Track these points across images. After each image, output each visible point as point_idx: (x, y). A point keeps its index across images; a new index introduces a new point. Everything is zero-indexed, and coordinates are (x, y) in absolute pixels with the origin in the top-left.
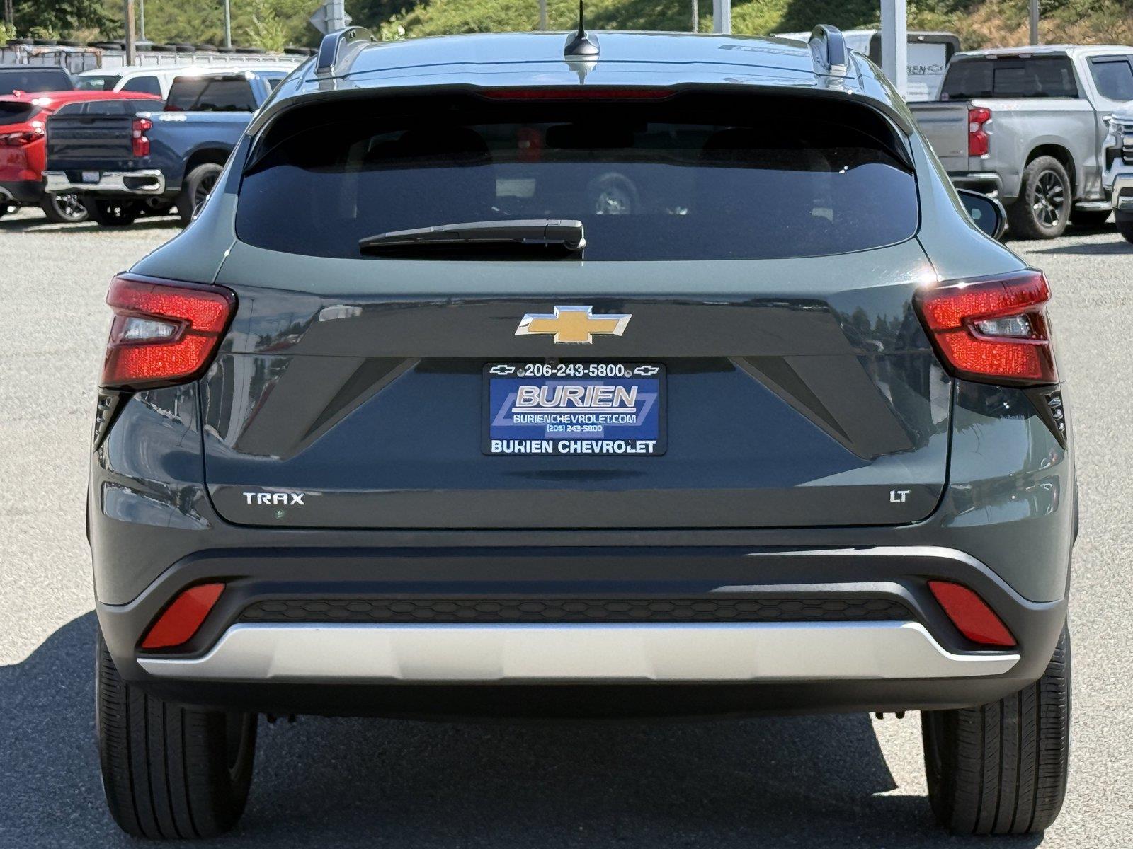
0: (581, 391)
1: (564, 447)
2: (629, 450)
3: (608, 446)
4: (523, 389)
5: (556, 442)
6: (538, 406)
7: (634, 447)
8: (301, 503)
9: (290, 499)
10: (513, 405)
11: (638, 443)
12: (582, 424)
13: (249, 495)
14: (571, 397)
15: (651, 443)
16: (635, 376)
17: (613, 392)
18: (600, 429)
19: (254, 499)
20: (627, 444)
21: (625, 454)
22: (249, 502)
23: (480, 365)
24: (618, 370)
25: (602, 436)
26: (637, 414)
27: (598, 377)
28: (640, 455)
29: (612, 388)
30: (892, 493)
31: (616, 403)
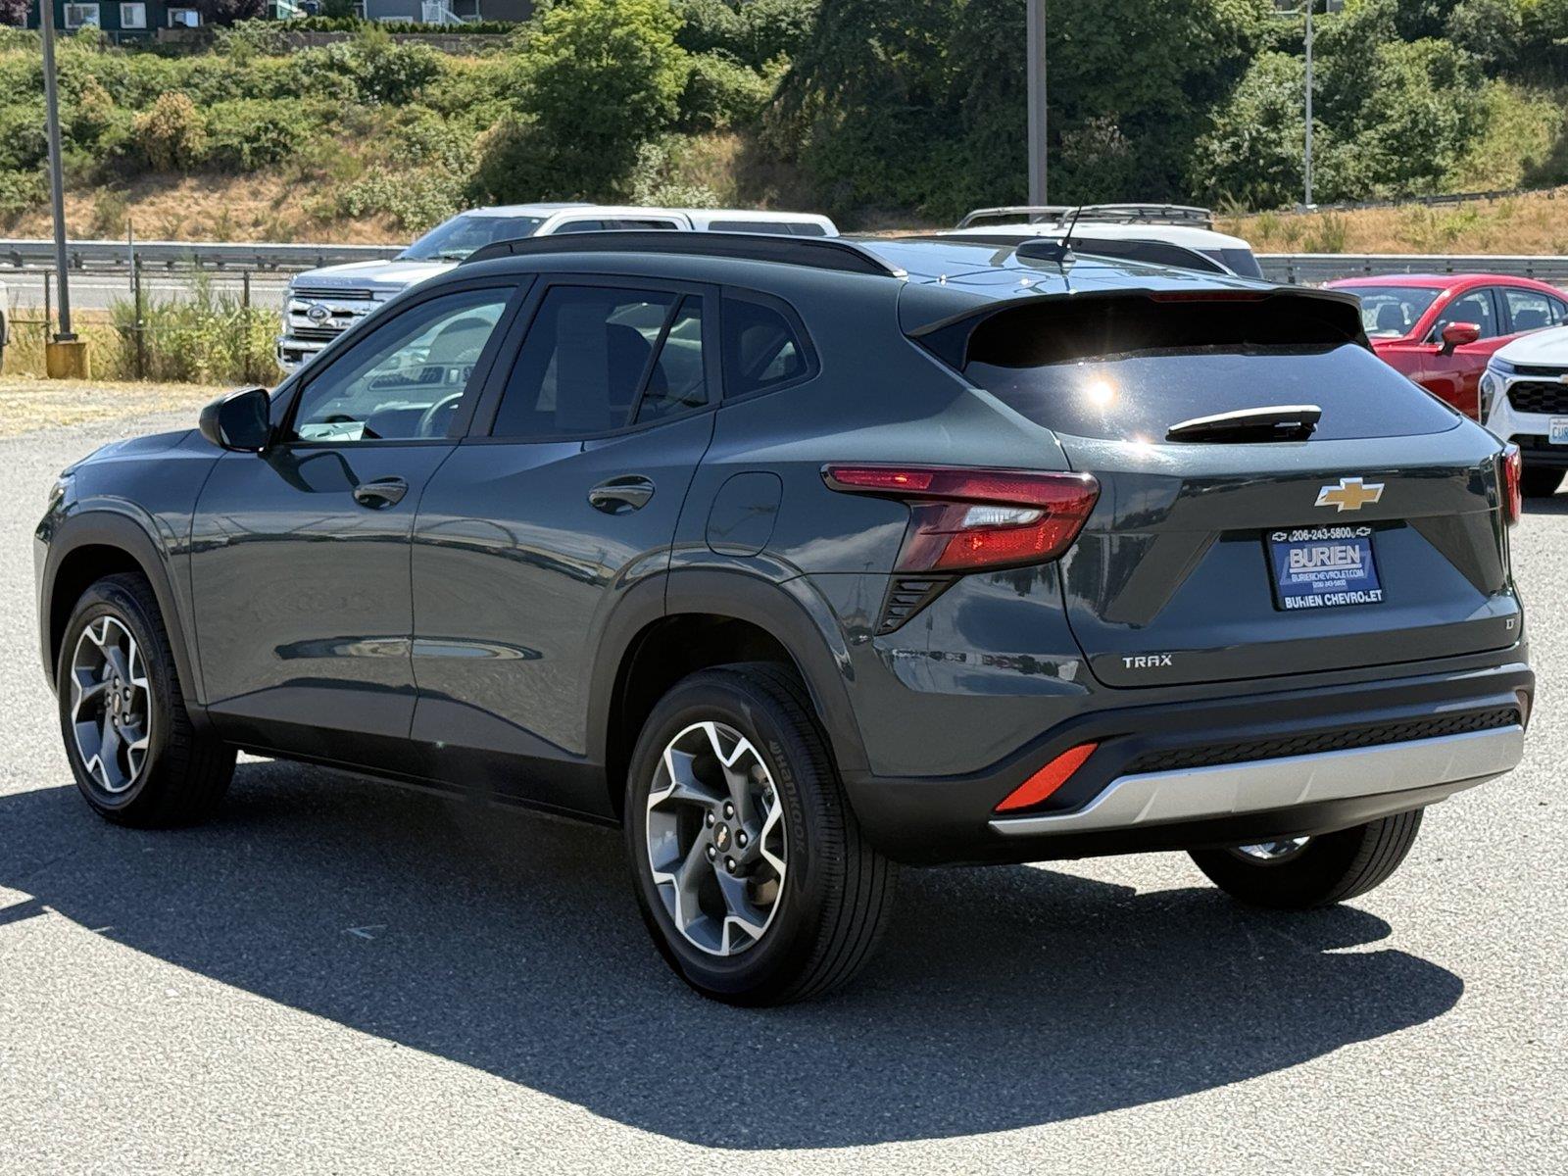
0: (1328, 551)
1: (1329, 600)
2: (1367, 599)
3: (1354, 597)
4: (1293, 552)
5: (1323, 595)
6: (1304, 566)
7: (1369, 597)
8: (1169, 663)
9: (1162, 660)
10: (1290, 566)
11: (1371, 592)
12: (1333, 580)
13: (1128, 660)
14: (1322, 556)
15: (1379, 592)
16: (1358, 537)
17: (1346, 551)
18: (1345, 583)
19: (1133, 663)
20: (1364, 594)
21: (1365, 603)
22: (1128, 666)
23: (1264, 535)
24: (1346, 532)
25: (1346, 588)
26: (1363, 568)
27: (1336, 539)
28: (1375, 602)
29: (1345, 548)
30: (1507, 622)
31: (1349, 561)
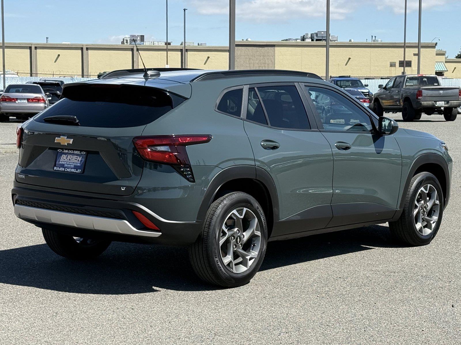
0: (72, 156)
1: (66, 170)
2: (76, 172)
3: (73, 170)
4: (63, 155)
5: (65, 168)
6: (64, 160)
7: (77, 171)
9: (23, 177)
10: (60, 159)
11: (78, 170)
12: (70, 165)
14: (70, 158)
15: (80, 170)
16: (81, 154)
17: (77, 158)
18: (73, 166)
19: (19, 176)
20: (76, 170)
23: (56, 149)
24: (78, 152)
25: (73, 168)
26: (80, 163)
27: (75, 154)
28: (78, 173)
29: (77, 157)
30: (122, 187)
31: (77, 160)
